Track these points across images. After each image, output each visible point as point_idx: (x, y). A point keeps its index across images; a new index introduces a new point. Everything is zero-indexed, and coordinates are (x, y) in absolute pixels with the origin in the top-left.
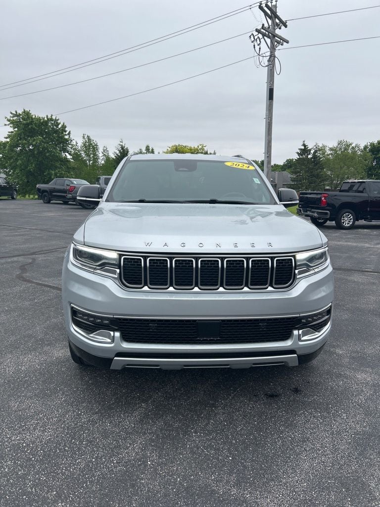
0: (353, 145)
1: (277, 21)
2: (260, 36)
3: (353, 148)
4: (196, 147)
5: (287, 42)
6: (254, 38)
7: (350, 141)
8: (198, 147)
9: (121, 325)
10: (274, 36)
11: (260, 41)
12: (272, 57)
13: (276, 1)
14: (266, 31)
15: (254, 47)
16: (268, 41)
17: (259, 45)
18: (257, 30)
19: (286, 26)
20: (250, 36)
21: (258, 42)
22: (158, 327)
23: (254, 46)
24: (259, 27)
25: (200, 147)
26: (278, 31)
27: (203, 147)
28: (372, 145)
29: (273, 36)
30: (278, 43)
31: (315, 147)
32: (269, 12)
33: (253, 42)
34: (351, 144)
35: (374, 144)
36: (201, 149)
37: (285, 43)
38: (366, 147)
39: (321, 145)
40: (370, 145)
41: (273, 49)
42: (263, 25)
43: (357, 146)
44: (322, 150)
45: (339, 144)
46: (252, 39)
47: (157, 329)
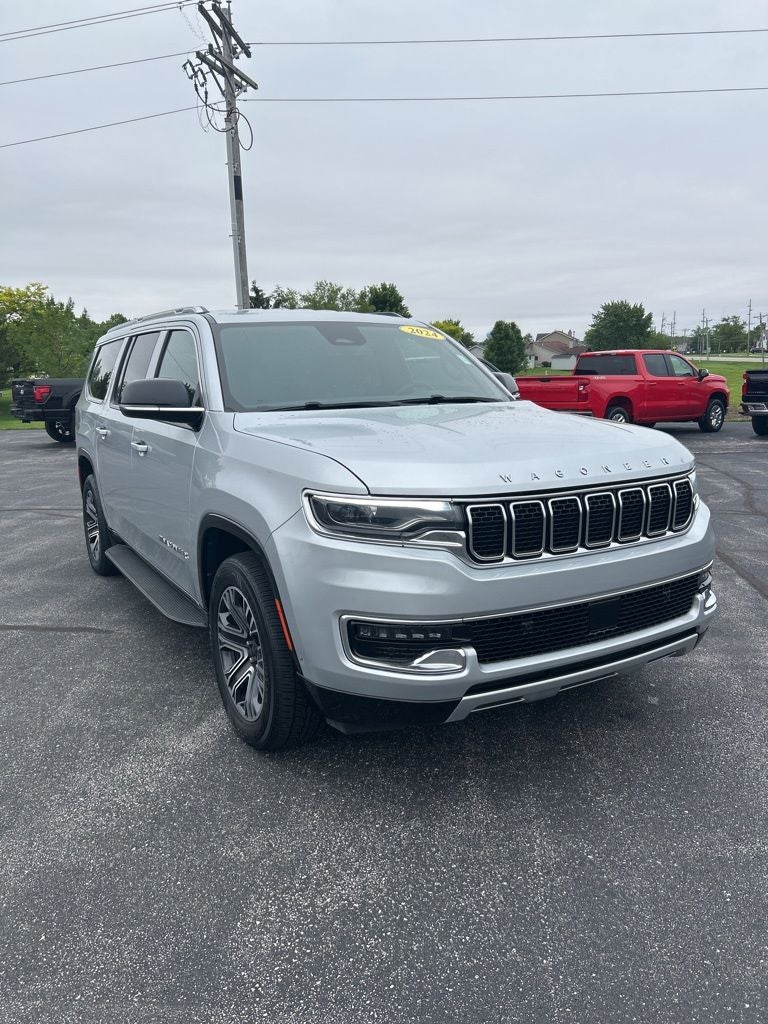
0: (344, 291)
1: (234, 42)
2: (205, 68)
3: (343, 296)
4: (23, 289)
5: (255, 87)
6: (193, 70)
7: (337, 282)
8: (28, 288)
9: (476, 634)
10: (233, 71)
11: (205, 78)
12: (231, 112)
13: (229, 2)
14: (217, 59)
15: (197, 89)
16: (221, 79)
17: (202, 85)
18: (199, 55)
19: (249, 55)
20: (185, 65)
21: (202, 80)
22: (537, 625)
23: (196, 85)
24: (204, 49)
25: (33, 289)
26: (236, 63)
27: (39, 289)
28: (373, 290)
29: (228, 71)
30: (240, 87)
31: (276, 294)
32: (217, 21)
33: (191, 78)
34: (339, 290)
35: (376, 289)
36: (34, 294)
37: (250, 88)
38: (363, 295)
39: (286, 291)
40: (371, 292)
41: (230, 96)
42: (211, 46)
43: (350, 292)
44: (289, 299)
45: (318, 289)
46: (191, 73)
47: (533, 630)
